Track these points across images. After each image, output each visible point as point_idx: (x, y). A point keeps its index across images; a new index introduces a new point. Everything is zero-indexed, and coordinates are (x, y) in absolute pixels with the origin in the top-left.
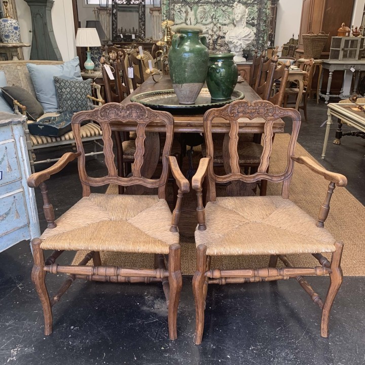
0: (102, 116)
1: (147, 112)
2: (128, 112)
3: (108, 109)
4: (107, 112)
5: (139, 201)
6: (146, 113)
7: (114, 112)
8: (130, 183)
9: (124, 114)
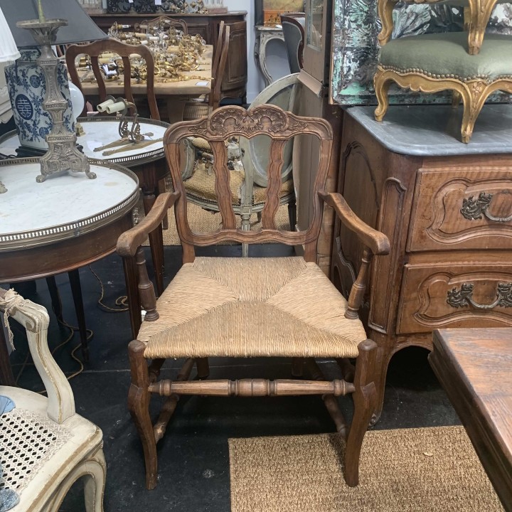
0: (213, 129)
1: (288, 119)
2: (256, 121)
3: (223, 117)
4: (221, 123)
5: (277, 268)
6: (286, 121)
7: (233, 121)
8: (258, 238)
9: (249, 125)
